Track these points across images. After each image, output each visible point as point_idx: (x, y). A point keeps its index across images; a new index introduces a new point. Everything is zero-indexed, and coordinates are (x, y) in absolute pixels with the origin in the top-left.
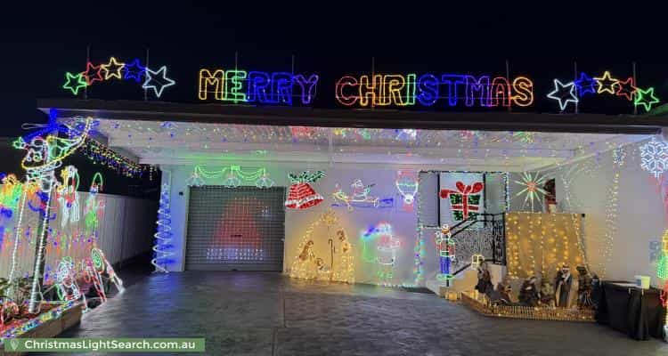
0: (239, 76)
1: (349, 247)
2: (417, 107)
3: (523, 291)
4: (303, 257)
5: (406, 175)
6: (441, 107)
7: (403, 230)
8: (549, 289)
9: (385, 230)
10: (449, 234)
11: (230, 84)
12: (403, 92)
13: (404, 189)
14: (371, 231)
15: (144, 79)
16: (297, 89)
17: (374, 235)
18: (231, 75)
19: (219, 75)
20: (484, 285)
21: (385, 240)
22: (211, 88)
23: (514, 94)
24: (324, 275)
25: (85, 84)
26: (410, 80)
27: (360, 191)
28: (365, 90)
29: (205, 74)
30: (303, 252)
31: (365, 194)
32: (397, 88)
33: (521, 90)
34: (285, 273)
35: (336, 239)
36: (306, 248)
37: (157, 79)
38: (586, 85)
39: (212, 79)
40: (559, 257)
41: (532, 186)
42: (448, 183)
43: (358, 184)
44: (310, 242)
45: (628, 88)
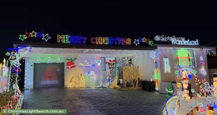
0: (67, 37)
1: (84, 78)
2: (109, 45)
3: (127, 84)
4: (71, 81)
5: (98, 58)
6: (114, 45)
7: (97, 72)
8: (132, 83)
9: (92, 73)
10: (110, 73)
11: (65, 38)
12: (106, 41)
13: (98, 62)
14: (89, 73)
15: (42, 37)
17: (90, 74)
18: (65, 36)
19: (63, 36)
20: (119, 84)
21: (92, 76)
22: (61, 39)
23: (127, 42)
24: (77, 86)
25: (26, 38)
26: (107, 39)
27: (86, 63)
28: (97, 41)
29: (59, 36)
30: (71, 80)
31: (88, 64)
32: (104, 40)
33: (129, 41)
34: (65, 86)
35: (80, 76)
36: (72, 79)
37: (46, 37)
38: (141, 40)
39: (61, 37)
41: (127, 60)
42: (107, 60)
43: (86, 61)
44: (73, 77)
45: (148, 41)
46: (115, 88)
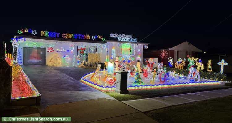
0: (47, 33)
1: (60, 59)
2: (74, 39)
3: (90, 65)
4: (51, 61)
5: (71, 46)
6: (78, 39)
7: (71, 57)
8: (94, 65)
9: (67, 56)
11: (46, 34)
13: (71, 49)
15: (32, 32)
16: (56, 35)
17: (65, 57)
20: (84, 64)
21: (67, 58)
22: (43, 34)
24: (55, 65)
26: (73, 35)
28: (67, 36)
31: (63, 50)
32: (71, 36)
33: (88, 37)
34: (46, 65)
36: (51, 60)
37: (34, 32)
38: (96, 37)
39: (43, 33)
40: (96, 60)
41: (93, 49)
42: (79, 48)
43: (62, 48)
45: (101, 38)
46: (82, 67)
